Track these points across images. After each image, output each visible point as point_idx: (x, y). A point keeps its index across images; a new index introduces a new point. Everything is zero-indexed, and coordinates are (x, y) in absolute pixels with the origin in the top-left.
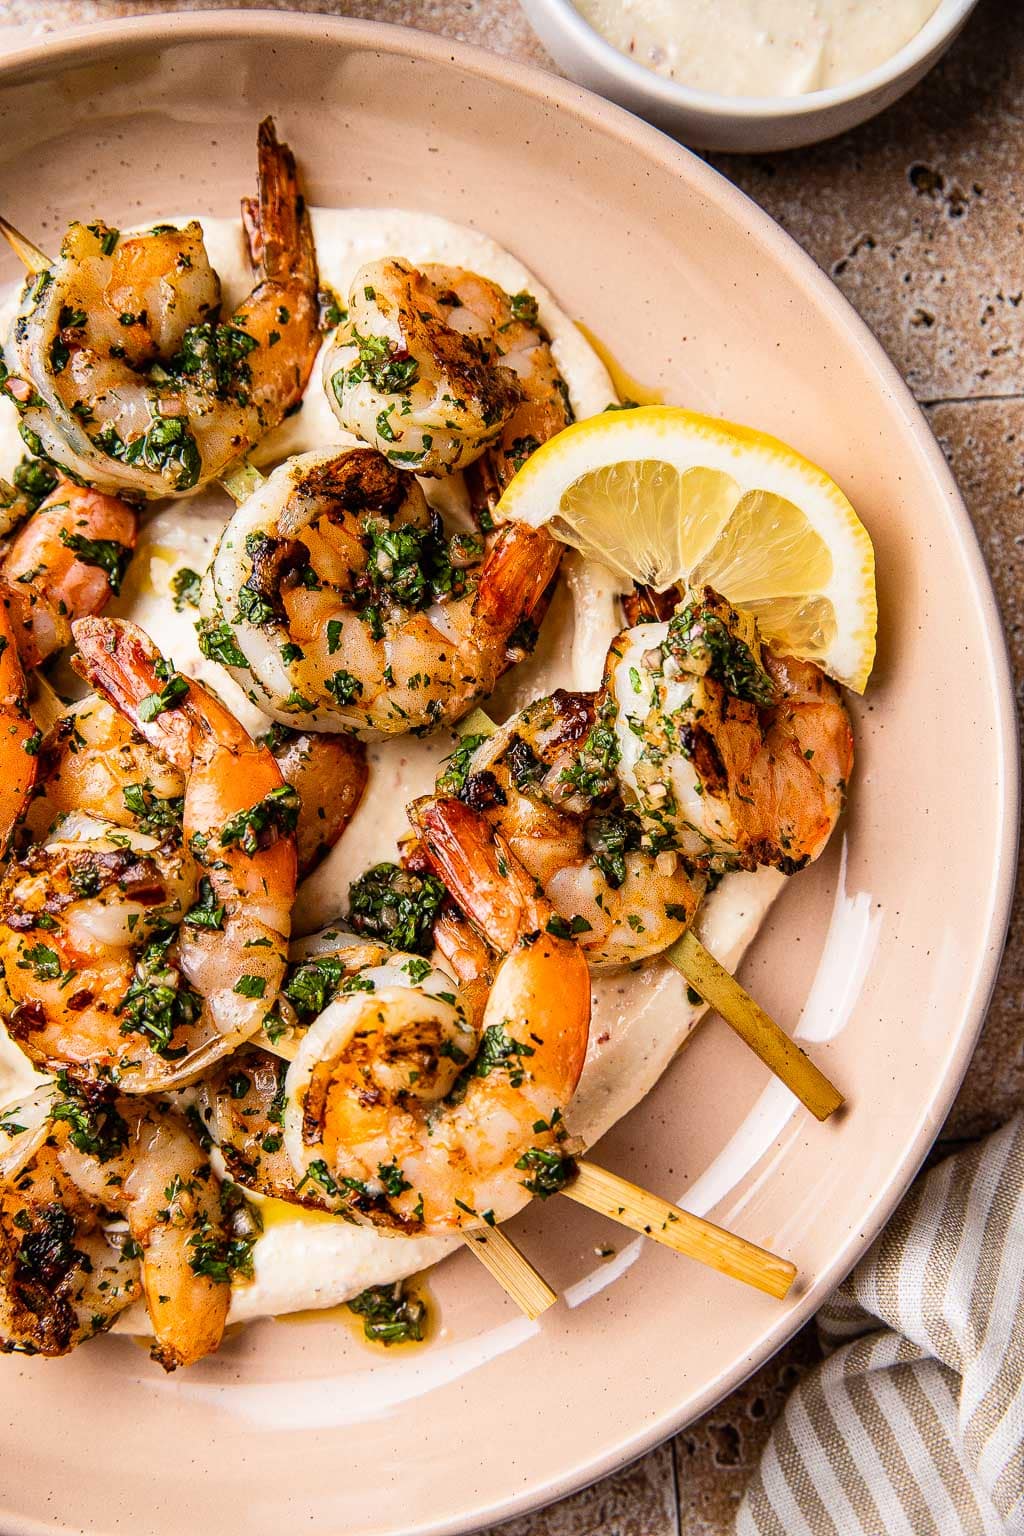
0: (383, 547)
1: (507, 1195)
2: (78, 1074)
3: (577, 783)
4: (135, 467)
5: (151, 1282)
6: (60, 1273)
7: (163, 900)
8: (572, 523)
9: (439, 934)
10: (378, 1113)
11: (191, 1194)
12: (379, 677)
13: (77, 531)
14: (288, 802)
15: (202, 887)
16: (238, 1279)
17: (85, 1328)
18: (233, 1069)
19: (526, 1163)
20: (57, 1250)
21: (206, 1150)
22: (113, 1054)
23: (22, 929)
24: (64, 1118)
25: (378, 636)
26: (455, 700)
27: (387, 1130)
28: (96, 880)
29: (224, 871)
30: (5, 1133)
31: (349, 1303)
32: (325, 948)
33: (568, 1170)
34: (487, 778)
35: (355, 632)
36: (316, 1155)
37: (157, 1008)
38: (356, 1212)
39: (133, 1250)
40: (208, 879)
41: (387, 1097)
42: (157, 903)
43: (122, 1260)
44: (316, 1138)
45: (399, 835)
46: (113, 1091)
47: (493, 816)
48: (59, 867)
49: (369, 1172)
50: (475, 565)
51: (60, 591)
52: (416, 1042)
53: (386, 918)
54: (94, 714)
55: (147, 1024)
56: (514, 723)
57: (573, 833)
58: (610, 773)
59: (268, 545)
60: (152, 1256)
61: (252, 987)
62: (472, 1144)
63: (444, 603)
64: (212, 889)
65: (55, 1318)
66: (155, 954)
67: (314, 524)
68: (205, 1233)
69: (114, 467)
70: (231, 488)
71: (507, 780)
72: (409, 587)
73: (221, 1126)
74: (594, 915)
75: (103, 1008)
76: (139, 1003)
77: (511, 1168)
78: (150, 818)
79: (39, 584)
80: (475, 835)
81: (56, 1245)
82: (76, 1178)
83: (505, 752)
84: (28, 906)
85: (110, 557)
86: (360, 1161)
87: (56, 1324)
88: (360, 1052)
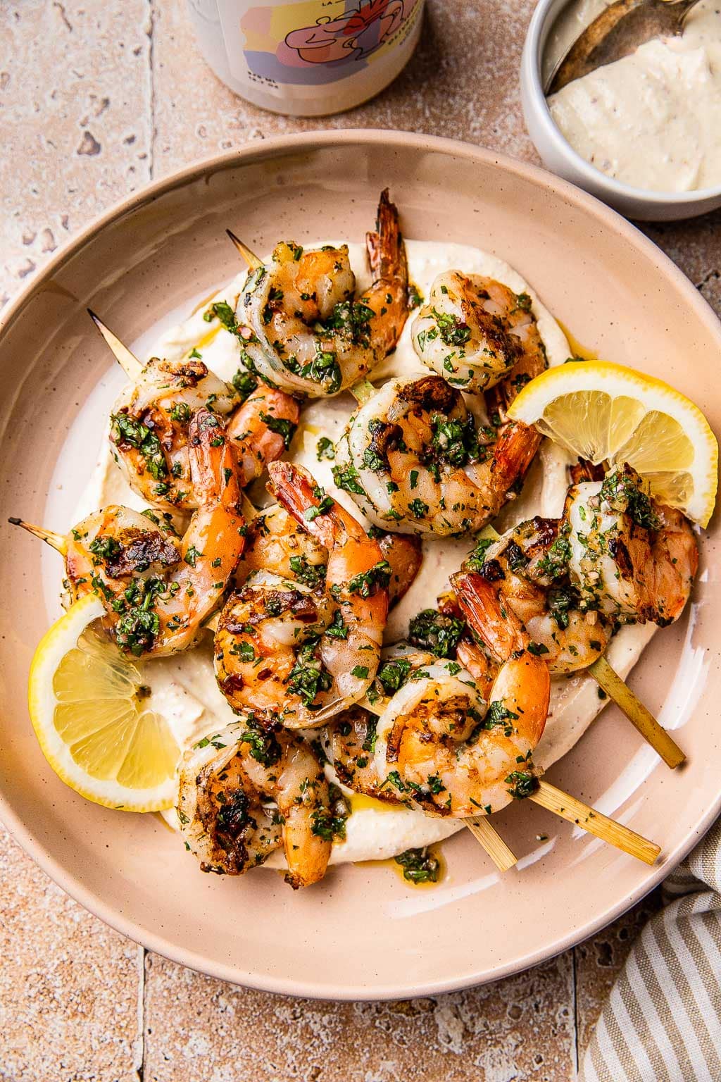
0: (444, 431)
1: (499, 797)
2: (260, 716)
3: (545, 569)
4: (306, 379)
5: (289, 837)
6: (240, 828)
7: (316, 620)
8: (549, 424)
9: (460, 651)
10: (430, 747)
11: (314, 788)
12: (438, 504)
13: (269, 413)
14: (386, 570)
15: (336, 614)
16: (336, 839)
17: (252, 861)
18: (343, 719)
19: (511, 780)
20: (239, 815)
21: (322, 765)
22: (280, 706)
23: (235, 633)
24: (248, 741)
25: (437, 481)
26: (478, 519)
27: (434, 756)
28: (279, 607)
29: (349, 607)
30: (215, 747)
31: (396, 858)
32: (399, 654)
33: (534, 786)
34: (495, 563)
35: (425, 478)
36: (393, 768)
37: (309, 680)
38: (414, 802)
39: (279, 819)
40: (340, 610)
41: (436, 738)
42: (312, 622)
43: (272, 824)
44: (394, 759)
45: (439, 593)
46: (279, 726)
47: (497, 585)
48: (259, 599)
49: (422, 780)
50: (492, 444)
51: (259, 446)
52: (456, 707)
53: (431, 640)
54: (276, 515)
55: (302, 689)
56: (510, 533)
57: (541, 597)
58: (565, 564)
59: (381, 426)
60: (290, 822)
61: (361, 673)
62: (482, 767)
63: (474, 464)
64: (342, 616)
65: (236, 853)
66: (308, 651)
67: (406, 416)
68: (320, 811)
69: (295, 378)
70: (356, 394)
71: (505, 565)
72: (456, 454)
73: (334, 751)
74: (550, 644)
75: (277, 679)
76: (299, 677)
77: (502, 782)
78: (304, 576)
79: (248, 442)
80: (488, 595)
81: (239, 812)
82: (251, 776)
83: (506, 549)
84: (239, 620)
85: (285, 429)
86: (418, 773)
87: (237, 857)
88: (423, 711)
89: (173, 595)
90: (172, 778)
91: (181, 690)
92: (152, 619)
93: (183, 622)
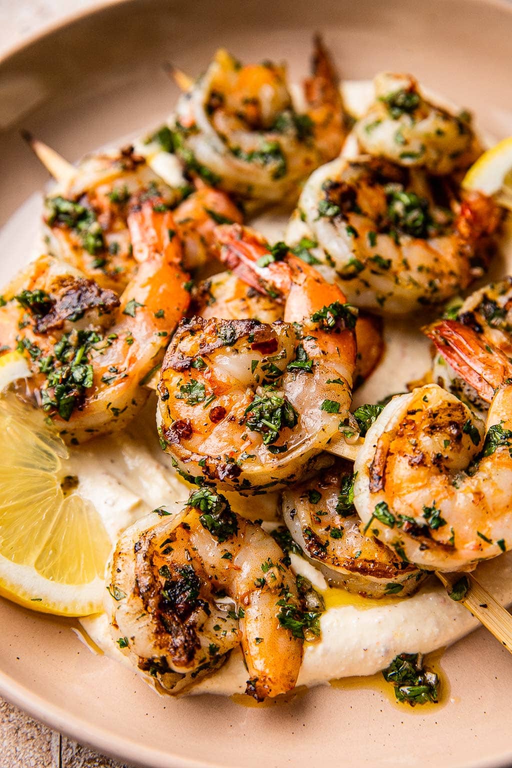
0: (398, 199)
2: (213, 462)
4: (251, 164)
5: (249, 630)
6: (189, 610)
7: (275, 350)
10: (422, 472)
11: (279, 571)
12: (400, 262)
14: (351, 309)
15: (298, 349)
16: (309, 637)
17: (205, 652)
22: (237, 451)
23: (183, 370)
24: (198, 506)
27: (428, 484)
28: (234, 334)
29: (312, 341)
30: (157, 514)
31: (385, 674)
34: (469, 316)
35: (385, 241)
36: (380, 499)
37: (272, 407)
39: (236, 615)
40: (302, 346)
41: (428, 460)
42: (271, 352)
43: (228, 617)
44: (380, 487)
48: (211, 327)
49: (417, 512)
51: (202, 231)
52: (448, 419)
54: (223, 283)
55: (264, 421)
56: (483, 291)
59: (334, 186)
60: (249, 614)
61: (332, 407)
62: (487, 490)
63: (435, 236)
64: (305, 351)
65: (185, 637)
67: (359, 182)
68: (288, 599)
71: (481, 318)
72: (414, 223)
73: (301, 520)
75: (232, 419)
79: (190, 226)
81: (188, 589)
82: (200, 552)
83: (480, 305)
84: (188, 354)
86: (410, 506)
87: (186, 641)
88: (409, 427)
89: (111, 344)
90: (102, 578)
91: (114, 481)
92: (86, 371)
93: (120, 373)
